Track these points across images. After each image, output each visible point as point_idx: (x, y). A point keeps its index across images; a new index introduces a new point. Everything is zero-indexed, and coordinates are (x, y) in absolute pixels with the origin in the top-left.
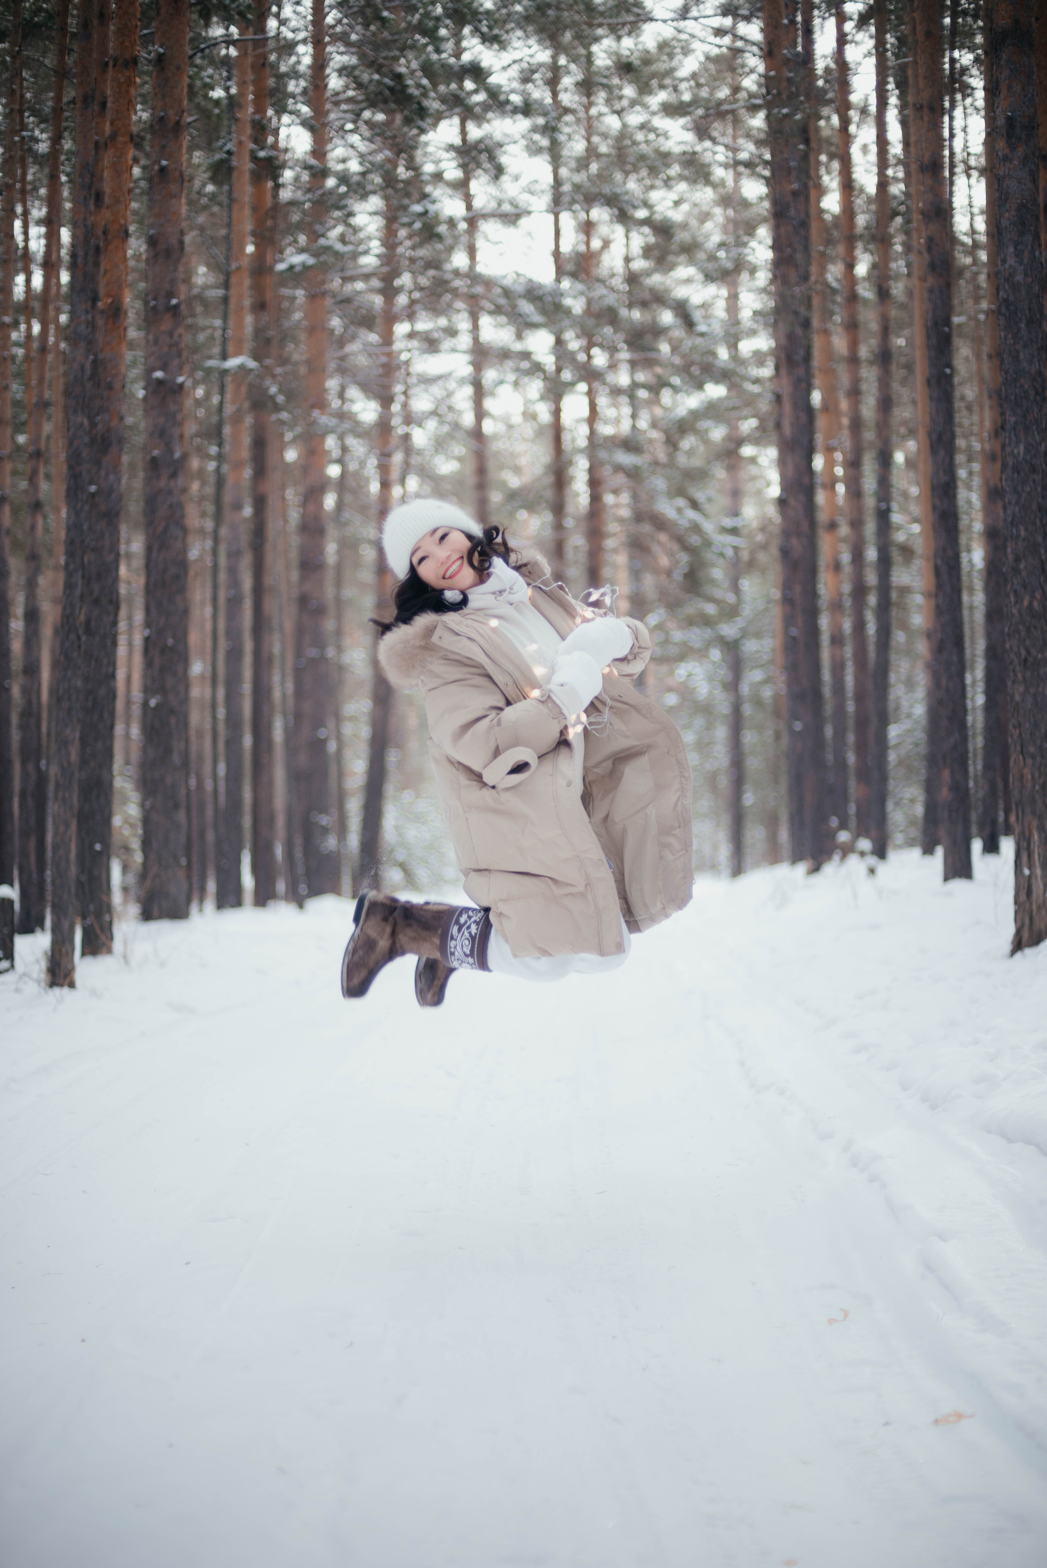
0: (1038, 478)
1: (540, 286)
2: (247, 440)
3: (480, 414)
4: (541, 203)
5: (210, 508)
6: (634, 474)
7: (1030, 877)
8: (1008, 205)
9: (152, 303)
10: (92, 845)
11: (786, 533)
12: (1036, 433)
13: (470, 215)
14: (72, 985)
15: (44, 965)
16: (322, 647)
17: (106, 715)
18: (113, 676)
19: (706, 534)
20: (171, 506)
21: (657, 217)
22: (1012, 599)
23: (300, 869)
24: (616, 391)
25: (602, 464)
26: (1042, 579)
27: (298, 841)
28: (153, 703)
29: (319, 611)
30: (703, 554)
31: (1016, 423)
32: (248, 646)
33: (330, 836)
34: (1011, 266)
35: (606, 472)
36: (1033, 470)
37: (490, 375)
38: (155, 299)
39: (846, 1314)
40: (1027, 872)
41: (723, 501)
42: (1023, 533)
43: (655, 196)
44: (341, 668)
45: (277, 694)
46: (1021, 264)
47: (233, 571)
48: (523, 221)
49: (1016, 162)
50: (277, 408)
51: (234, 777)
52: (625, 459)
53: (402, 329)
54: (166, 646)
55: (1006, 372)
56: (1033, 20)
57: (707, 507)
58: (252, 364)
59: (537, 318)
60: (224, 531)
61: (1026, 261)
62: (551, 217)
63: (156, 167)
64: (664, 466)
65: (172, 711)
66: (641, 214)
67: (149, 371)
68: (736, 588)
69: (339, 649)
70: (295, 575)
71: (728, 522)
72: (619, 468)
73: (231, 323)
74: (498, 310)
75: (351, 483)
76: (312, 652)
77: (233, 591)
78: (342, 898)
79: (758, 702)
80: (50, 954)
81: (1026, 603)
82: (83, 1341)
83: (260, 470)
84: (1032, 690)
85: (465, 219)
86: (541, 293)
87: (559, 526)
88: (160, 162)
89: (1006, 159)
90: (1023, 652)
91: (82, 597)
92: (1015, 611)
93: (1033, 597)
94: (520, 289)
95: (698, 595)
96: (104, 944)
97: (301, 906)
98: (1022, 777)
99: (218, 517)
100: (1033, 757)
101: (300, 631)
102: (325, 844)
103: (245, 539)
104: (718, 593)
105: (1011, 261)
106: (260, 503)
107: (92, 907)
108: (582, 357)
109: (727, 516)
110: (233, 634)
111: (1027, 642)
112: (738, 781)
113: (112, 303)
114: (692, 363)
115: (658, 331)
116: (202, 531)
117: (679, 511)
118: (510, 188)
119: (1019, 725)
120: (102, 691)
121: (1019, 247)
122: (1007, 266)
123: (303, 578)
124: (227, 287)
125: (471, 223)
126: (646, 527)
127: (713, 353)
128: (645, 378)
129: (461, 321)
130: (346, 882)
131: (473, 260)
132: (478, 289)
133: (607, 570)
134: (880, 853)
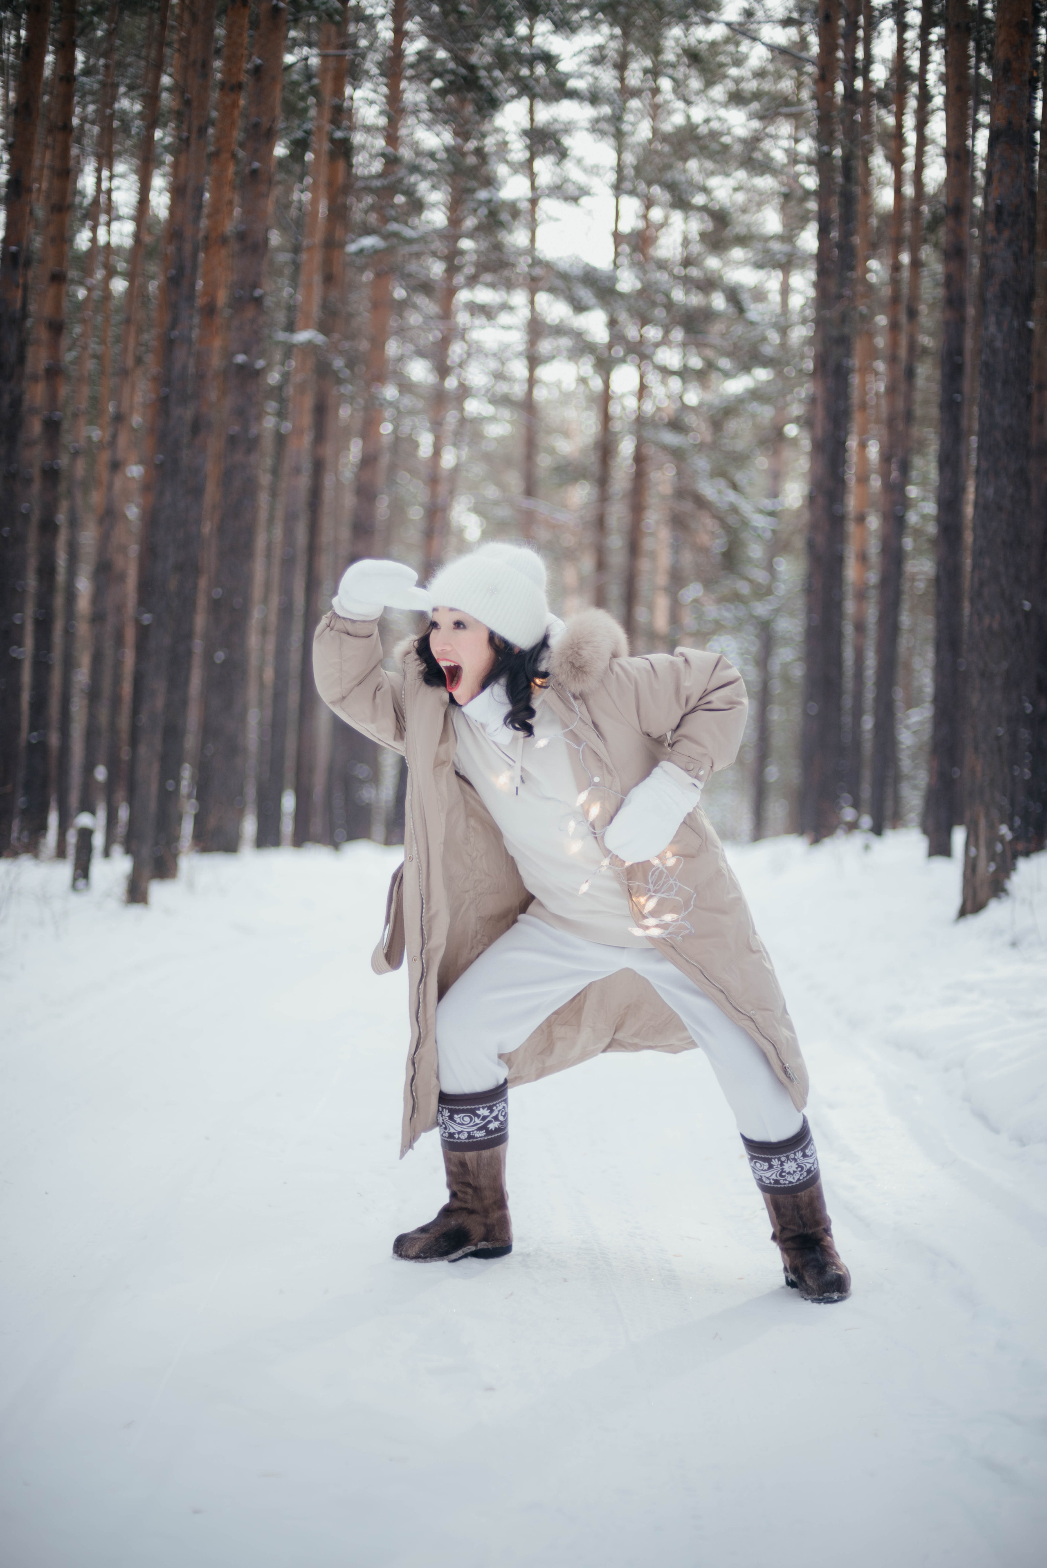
0: (1003, 517)
1: (599, 271)
2: (308, 402)
3: (532, 382)
4: (602, 185)
6: (678, 455)
7: (975, 856)
9: (239, 294)
11: (814, 526)
12: (1003, 479)
13: (534, 194)
14: (147, 904)
19: (744, 515)
20: (246, 479)
21: (715, 204)
23: (338, 815)
24: (665, 372)
25: (648, 441)
26: (1002, 602)
27: (338, 792)
30: (741, 534)
33: (365, 787)
35: (650, 451)
36: (1000, 509)
37: (545, 346)
38: (240, 290)
41: (763, 483)
43: (714, 182)
47: (288, 531)
48: (584, 200)
50: (339, 381)
52: (670, 438)
53: (464, 296)
54: (234, 607)
56: (1024, 122)
57: (748, 489)
58: (319, 339)
59: (590, 300)
60: (282, 487)
62: (612, 200)
63: (249, 170)
64: (709, 447)
66: (699, 199)
67: (231, 355)
68: (770, 568)
71: (767, 504)
72: (665, 448)
73: (300, 289)
74: (552, 290)
79: (786, 679)
83: (320, 435)
84: (987, 698)
85: (527, 199)
86: (598, 277)
87: (604, 498)
88: (252, 164)
89: (994, 241)
94: (577, 273)
95: (734, 574)
96: (171, 871)
97: (337, 848)
98: (973, 770)
99: (276, 473)
100: (984, 755)
102: (362, 795)
103: (302, 497)
104: (753, 573)
105: (993, 329)
106: (318, 467)
108: (634, 335)
109: (767, 497)
110: (287, 591)
112: (763, 757)
113: (208, 303)
114: (742, 349)
115: (707, 315)
116: (264, 486)
117: (720, 492)
118: (573, 172)
119: (974, 726)
124: (296, 249)
125: (534, 202)
126: (688, 506)
127: (764, 339)
128: (696, 362)
129: (519, 298)
130: (379, 829)
131: (533, 240)
132: (538, 271)
133: (648, 544)
134: (878, 830)
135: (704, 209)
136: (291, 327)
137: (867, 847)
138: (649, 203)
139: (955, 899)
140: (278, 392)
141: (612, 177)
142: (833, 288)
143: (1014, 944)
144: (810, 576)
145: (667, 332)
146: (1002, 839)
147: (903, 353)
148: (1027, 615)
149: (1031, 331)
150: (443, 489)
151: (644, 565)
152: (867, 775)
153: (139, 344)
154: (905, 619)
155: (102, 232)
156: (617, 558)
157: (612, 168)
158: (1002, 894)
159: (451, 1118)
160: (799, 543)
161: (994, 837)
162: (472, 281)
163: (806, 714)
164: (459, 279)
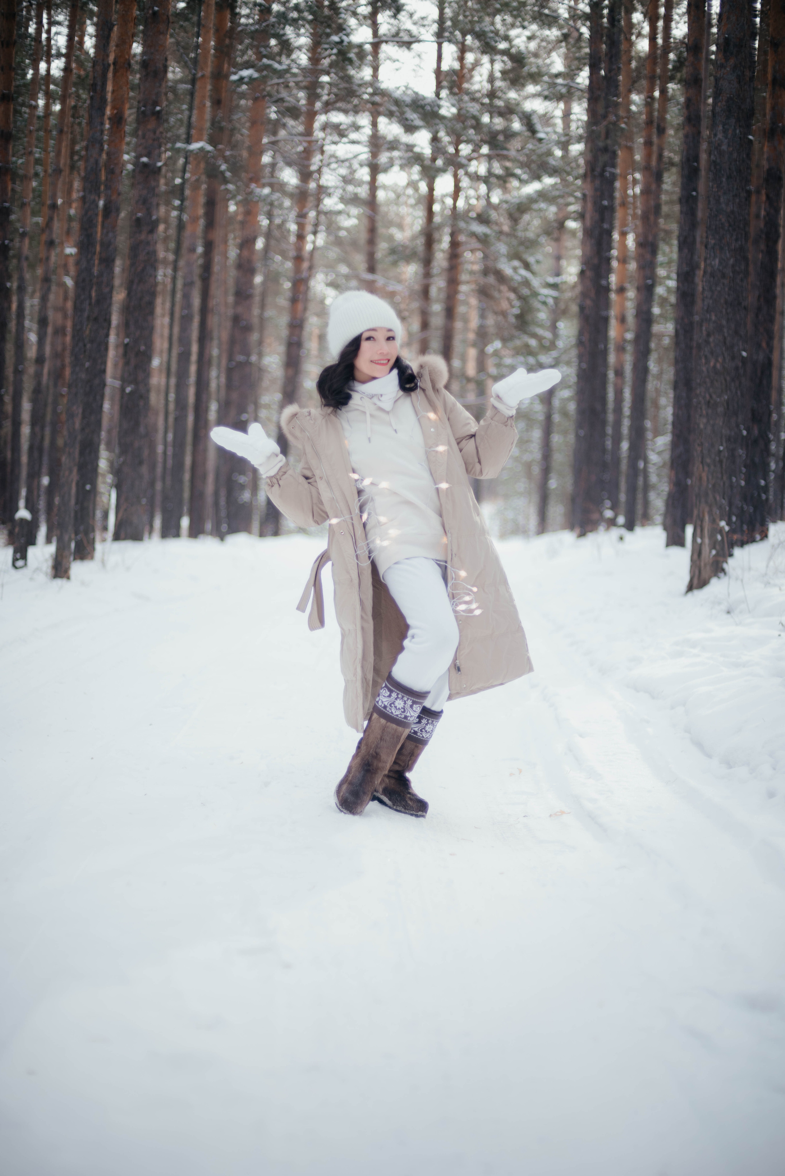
0: (726, 282)
1: (424, 98)
2: (202, 200)
3: (373, 186)
4: (428, 34)
5: (172, 245)
6: (484, 240)
7: (701, 544)
8: (721, 97)
9: (143, 108)
10: (84, 486)
11: (584, 295)
12: (728, 252)
13: (376, 40)
14: (68, 578)
15: (50, 563)
16: (248, 354)
17: (98, 397)
18: (104, 371)
19: (534, 287)
20: (148, 253)
21: (513, 51)
22: (703, 361)
23: (223, 513)
24: (475, 178)
25: (460, 231)
26: (724, 349)
27: (223, 493)
28: (128, 390)
29: (248, 329)
30: (531, 302)
31: (715, 244)
32: (195, 348)
33: (246, 491)
34: (719, 139)
35: (462, 238)
36: (724, 276)
37: (383, 158)
38: (144, 106)
39: (520, 771)
40: (699, 540)
41: (548, 263)
42: (713, 318)
43: (513, 33)
44: (261, 370)
45: (213, 385)
46: (726, 138)
47: (186, 296)
48: (414, 46)
49: (728, 69)
50: (226, 181)
51: (179, 445)
52: (478, 229)
53: (321, 119)
54: (139, 351)
55: (711, 210)
57: (535, 267)
58: (209, 148)
59: (418, 122)
60: (182, 263)
61: (729, 136)
62: (435, 45)
63: (151, 12)
64: (508, 235)
65: (141, 397)
66: (502, 46)
67: (138, 157)
68: (554, 328)
69: (260, 355)
70: (231, 299)
71: (551, 280)
72: (473, 235)
73: (195, 112)
74: (390, 115)
75: (276, 233)
76: (241, 358)
77: (186, 311)
78: (252, 536)
79: (565, 414)
80: (54, 556)
81: (712, 364)
82: (92, 758)
83: (210, 224)
84: (711, 422)
85: (371, 44)
86: (423, 103)
87: (427, 275)
88: (153, 8)
89: (722, 66)
90: (708, 396)
91: (88, 318)
92: (704, 369)
93: (717, 361)
94: (408, 100)
95: (525, 332)
96: (89, 553)
97: (222, 539)
98: (700, 479)
99: (177, 252)
100: (709, 466)
101: (232, 341)
102: (242, 497)
103: (197, 271)
104: (540, 332)
105: (720, 136)
106: (209, 246)
107: (82, 528)
108: (451, 150)
109: (551, 275)
110: (185, 342)
111: (711, 390)
112: (546, 471)
113: (116, 114)
114: (533, 161)
115: (509, 135)
116: (165, 261)
117: (515, 269)
118: (405, 22)
119: (701, 445)
120: (97, 381)
121: (726, 127)
122: (717, 139)
123: (237, 303)
124: (193, 81)
125: (376, 46)
126: (491, 279)
127: (550, 153)
128: (498, 170)
129: (364, 120)
130: (256, 525)
131: (375, 75)
132: (377, 99)
133: (461, 309)
134: (630, 526)
135: (505, 52)
136: (188, 141)
137: (621, 538)
138: (463, 50)
139: (685, 578)
140: (179, 191)
141: (435, 27)
142: (601, 111)
143: (728, 612)
144: (581, 333)
145: (477, 148)
146: (721, 531)
147: (654, 163)
148: (743, 360)
149: (751, 141)
150: (305, 265)
151: (458, 325)
152: (623, 486)
153: (73, 153)
154: (653, 366)
155: (43, 66)
156: (437, 321)
157: (435, 21)
158: (722, 575)
159: (411, 706)
160: (574, 308)
161: (717, 530)
162: (328, 107)
163: (577, 436)
164: (318, 105)
